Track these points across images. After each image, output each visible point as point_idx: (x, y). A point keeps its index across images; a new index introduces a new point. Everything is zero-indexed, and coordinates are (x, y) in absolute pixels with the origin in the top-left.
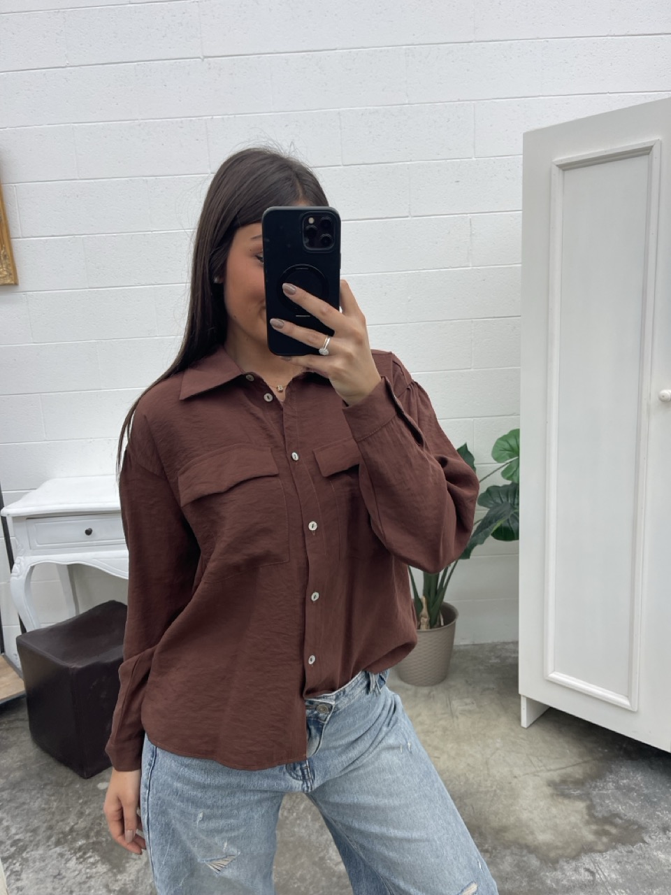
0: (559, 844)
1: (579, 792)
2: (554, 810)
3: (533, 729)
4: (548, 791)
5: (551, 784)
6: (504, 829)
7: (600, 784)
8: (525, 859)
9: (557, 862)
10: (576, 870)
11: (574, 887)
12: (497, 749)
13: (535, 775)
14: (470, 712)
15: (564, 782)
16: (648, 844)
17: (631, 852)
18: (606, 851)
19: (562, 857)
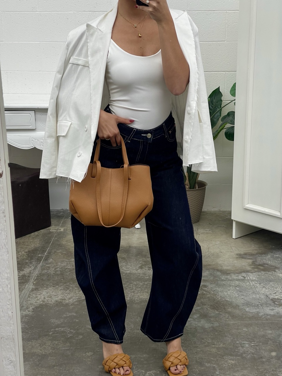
0: (233, 270)
1: (251, 257)
2: (235, 262)
3: (240, 239)
4: (236, 256)
6: (210, 265)
8: (215, 273)
9: (229, 274)
10: (238, 276)
11: (234, 280)
12: (216, 244)
13: (231, 252)
14: (207, 233)
15: (245, 254)
16: (276, 272)
17: (267, 273)
18: (254, 273)
19: (232, 273)
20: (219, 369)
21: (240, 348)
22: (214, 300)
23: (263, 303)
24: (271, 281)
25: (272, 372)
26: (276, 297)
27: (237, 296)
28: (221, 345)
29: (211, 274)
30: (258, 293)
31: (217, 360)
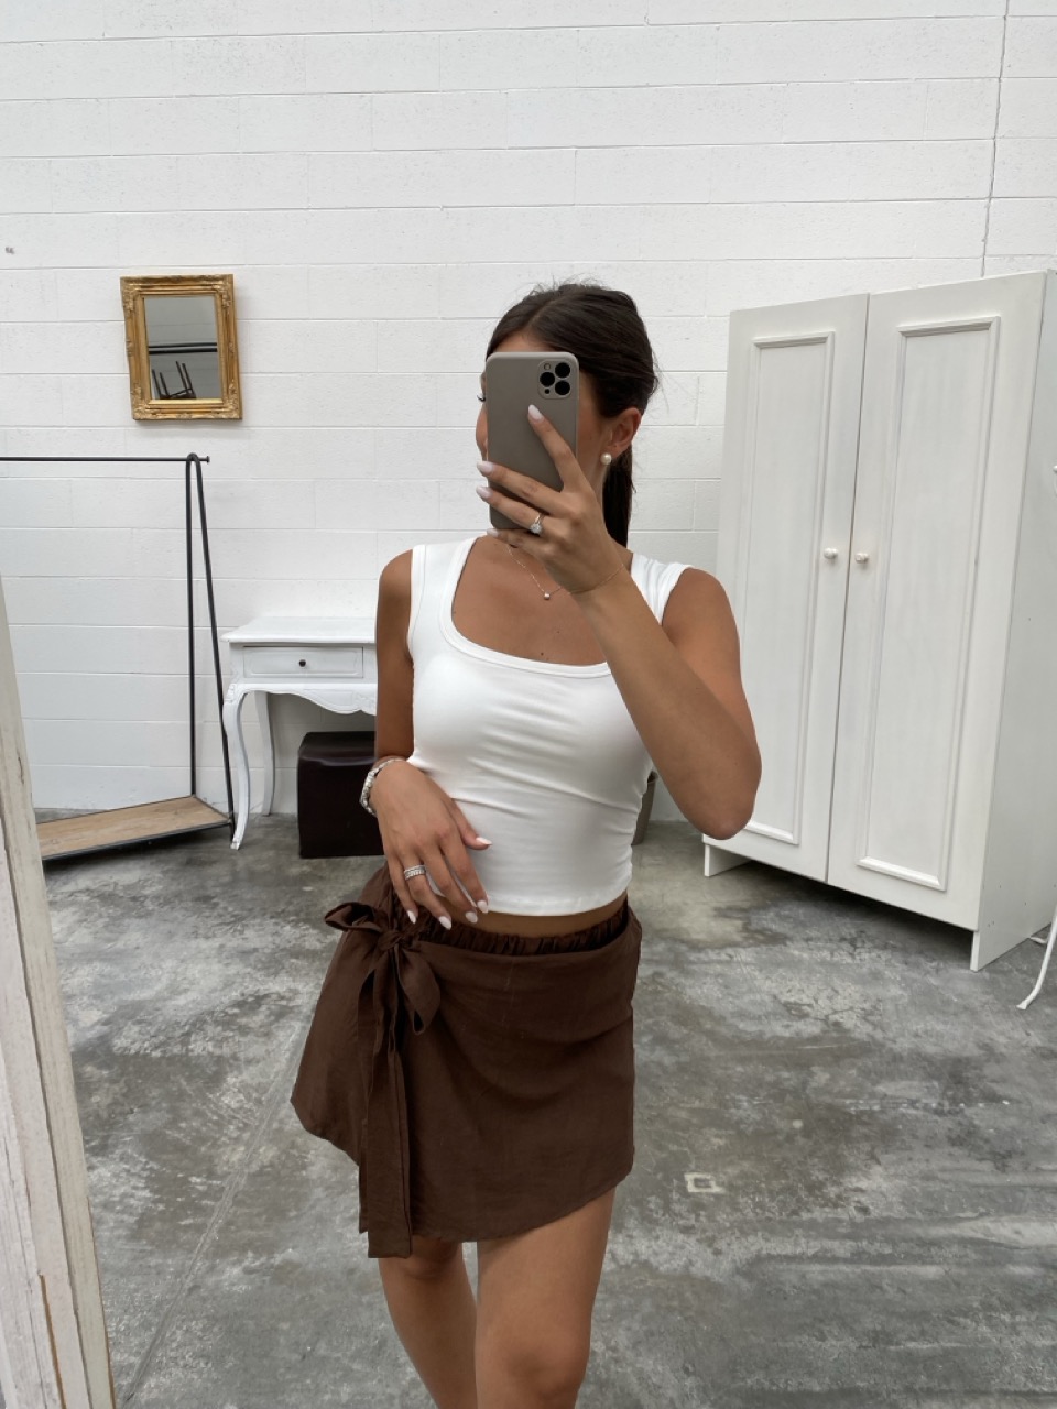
0: (709, 941)
1: (740, 915)
2: (713, 924)
3: (716, 878)
4: (715, 913)
5: (716, 909)
6: (666, 930)
7: (761, 912)
8: (677, 946)
9: (704, 949)
10: (719, 954)
11: (712, 962)
12: (676, 888)
13: (704, 904)
15: (730, 909)
16: (788, 946)
17: (771, 949)
18: (748, 947)
19: (708, 947)
20: (697, 1158)
21: (733, 1110)
22: (678, 1005)
23: (769, 1013)
24: (779, 965)
25: (799, 1168)
26: (792, 1000)
27: (720, 996)
28: (697, 1104)
29: (670, 950)
30: (759, 991)
31: (690, 1137)
